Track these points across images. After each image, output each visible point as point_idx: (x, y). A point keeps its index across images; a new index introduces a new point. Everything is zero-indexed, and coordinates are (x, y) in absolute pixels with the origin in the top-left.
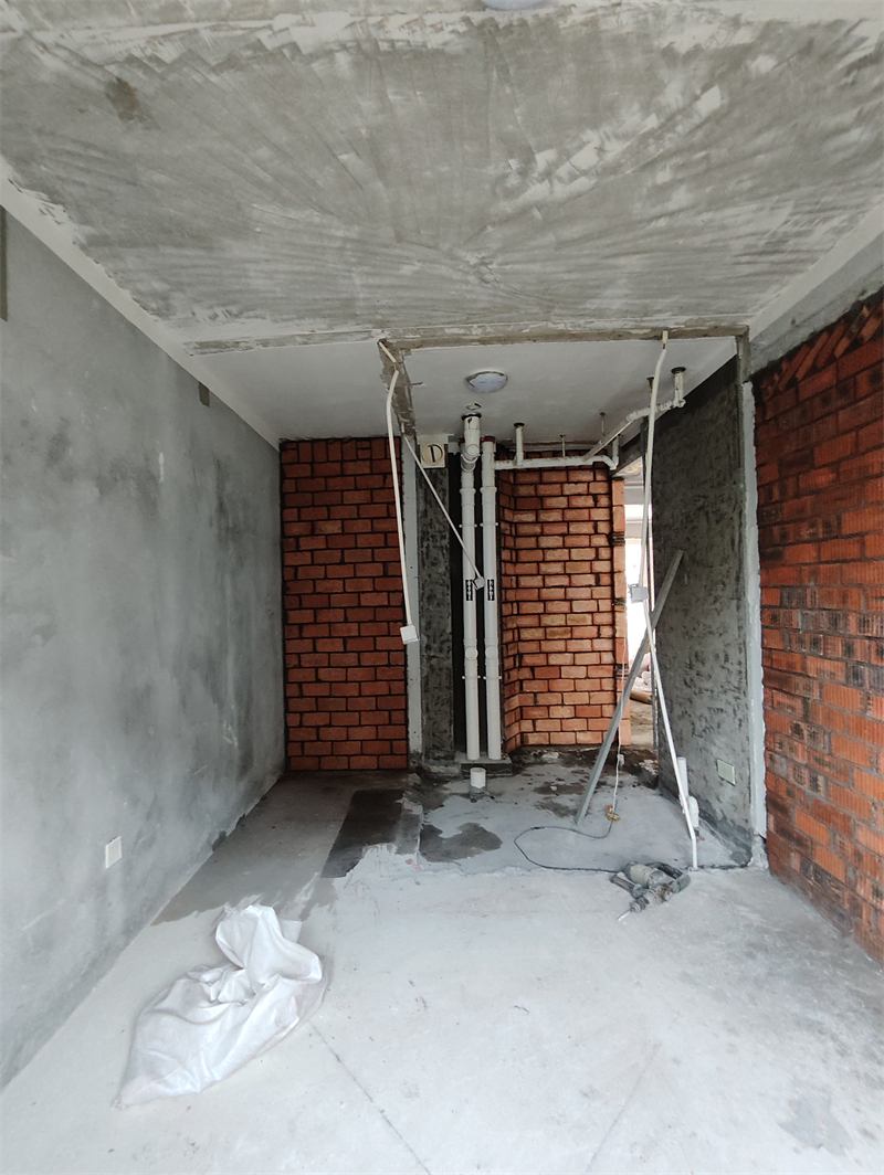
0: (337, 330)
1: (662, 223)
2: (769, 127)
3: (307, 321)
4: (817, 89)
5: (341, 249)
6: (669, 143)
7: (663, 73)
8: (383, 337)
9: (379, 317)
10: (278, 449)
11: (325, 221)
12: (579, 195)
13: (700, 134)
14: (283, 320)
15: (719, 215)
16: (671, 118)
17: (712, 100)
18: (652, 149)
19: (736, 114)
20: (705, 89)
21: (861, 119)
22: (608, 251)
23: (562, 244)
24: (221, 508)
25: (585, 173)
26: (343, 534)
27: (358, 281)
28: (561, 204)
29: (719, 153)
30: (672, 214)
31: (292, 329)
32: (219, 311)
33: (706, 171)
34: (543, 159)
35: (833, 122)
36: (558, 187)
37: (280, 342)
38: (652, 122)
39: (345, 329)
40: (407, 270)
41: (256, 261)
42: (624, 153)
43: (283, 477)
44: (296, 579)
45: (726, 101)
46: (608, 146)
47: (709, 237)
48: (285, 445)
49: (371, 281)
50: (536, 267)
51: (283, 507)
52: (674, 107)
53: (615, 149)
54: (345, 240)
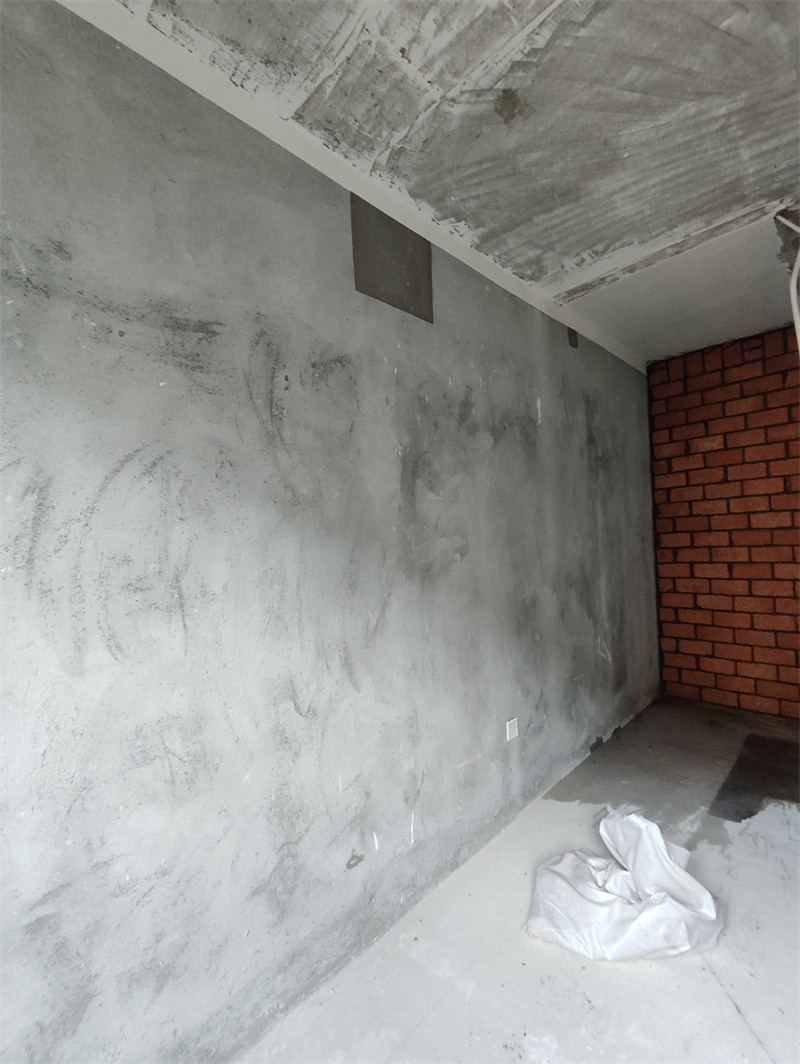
0: (716, 224)
3: (680, 228)
5: (723, 129)
8: (782, 207)
9: (776, 186)
10: (645, 372)
11: (703, 106)
14: (652, 238)
24: (591, 440)
26: (726, 449)
27: (745, 155)
31: (663, 243)
32: (585, 255)
37: (648, 262)
39: (729, 218)
41: (624, 189)
43: (651, 400)
44: (668, 501)
48: (653, 367)
49: (764, 147)
51: (652, 429)
54: (729, 115)
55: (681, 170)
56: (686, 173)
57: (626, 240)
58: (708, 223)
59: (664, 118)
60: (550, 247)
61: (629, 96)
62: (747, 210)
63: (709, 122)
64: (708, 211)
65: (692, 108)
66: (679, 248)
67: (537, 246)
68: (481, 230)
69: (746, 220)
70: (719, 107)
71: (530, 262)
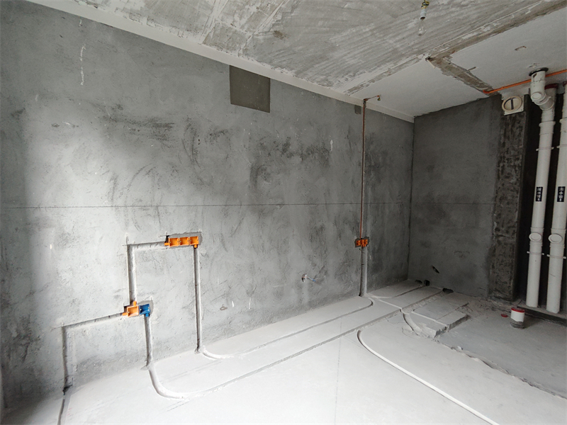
3: (383, 66)
5: (373, 34)
8: (426, 56)
9: (416, 50)
10: (412, 122)
11: (358, 29)
14: (373, 70)
27: (391, 41)
31: (378, 72)
32: (346, 77)
37: (379, 78)
39: (403, 62)
40: (411, 25)
41: (345, 55)
48: (416, 119)
49: (397, 39)
55: (366, 48)
56: (369, 49)
57: (361, 71)
58: (395, 64)
59: (344, 34)
60: (328, 75)
61: (325, 29)
62: (410, 59)
64: (391, 60)
66: (389, 73)
67: (322, 75)
68: (294, 71)
69: (413, 62)
70: (365, 29)
71: (323, 80)
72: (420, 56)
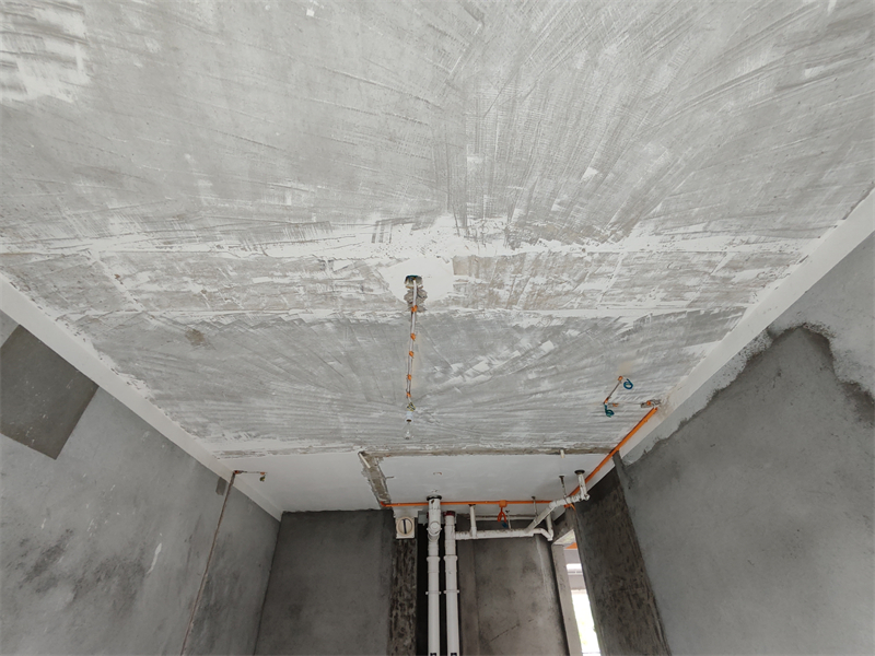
0: (327, 446)
1: (539, 396)
2: (587, 357)
3: (306, 441)
4: (608, 343)
5: (329, 404)
6: (529, 362)
7: (517, 335)
8: (362, 450)
9: (358, 439)
10: (279, 521)
11: (319, 391)
12: (482, 383)
13: (547, 359)
14: (289, 440)
15: (573, 394)
16: (527, 352)
17: (548, 346)
18: (521, 364)
19: (566, 351)
20: (543, 342)
21: (639, 354)
22: (508, 408)
23: (477, 405)
25: (483, 373)
27: (342, 420)
28: (471, 386)
29: (563, 367)
30: (543, 392)
31: (296, 444)
32: (242, 434)
33: (558, 374)
34: (455, 367)
35: (625, 355)
36: (468, 379)
37: (286, 452)
38: (517, 353)
39: (334, 446)
40: (375, 415)
41: (271, 409)
42: (504, 366)
45: (557, 346)
46: (493, 362)
47: (572, 403)
48: (286, 516)
49: (351, 420)
50: (463, 415)
52: (528, 348)
53: (498, 364)
54: (333, 400)
55: (307, 413)
56: (310, 416)
57: (270, 435)
58: (323, 444)
60: (216, 421)
62: (344, 445)
63: (323, 398)
64: (322, 438)
65: (313, 389)
66: (306, 451)
67: (206, 418)
68: (157, 391)
69: (344, 449)
70: (327, 394)
71: (197, 424)
72: (355, 447)
